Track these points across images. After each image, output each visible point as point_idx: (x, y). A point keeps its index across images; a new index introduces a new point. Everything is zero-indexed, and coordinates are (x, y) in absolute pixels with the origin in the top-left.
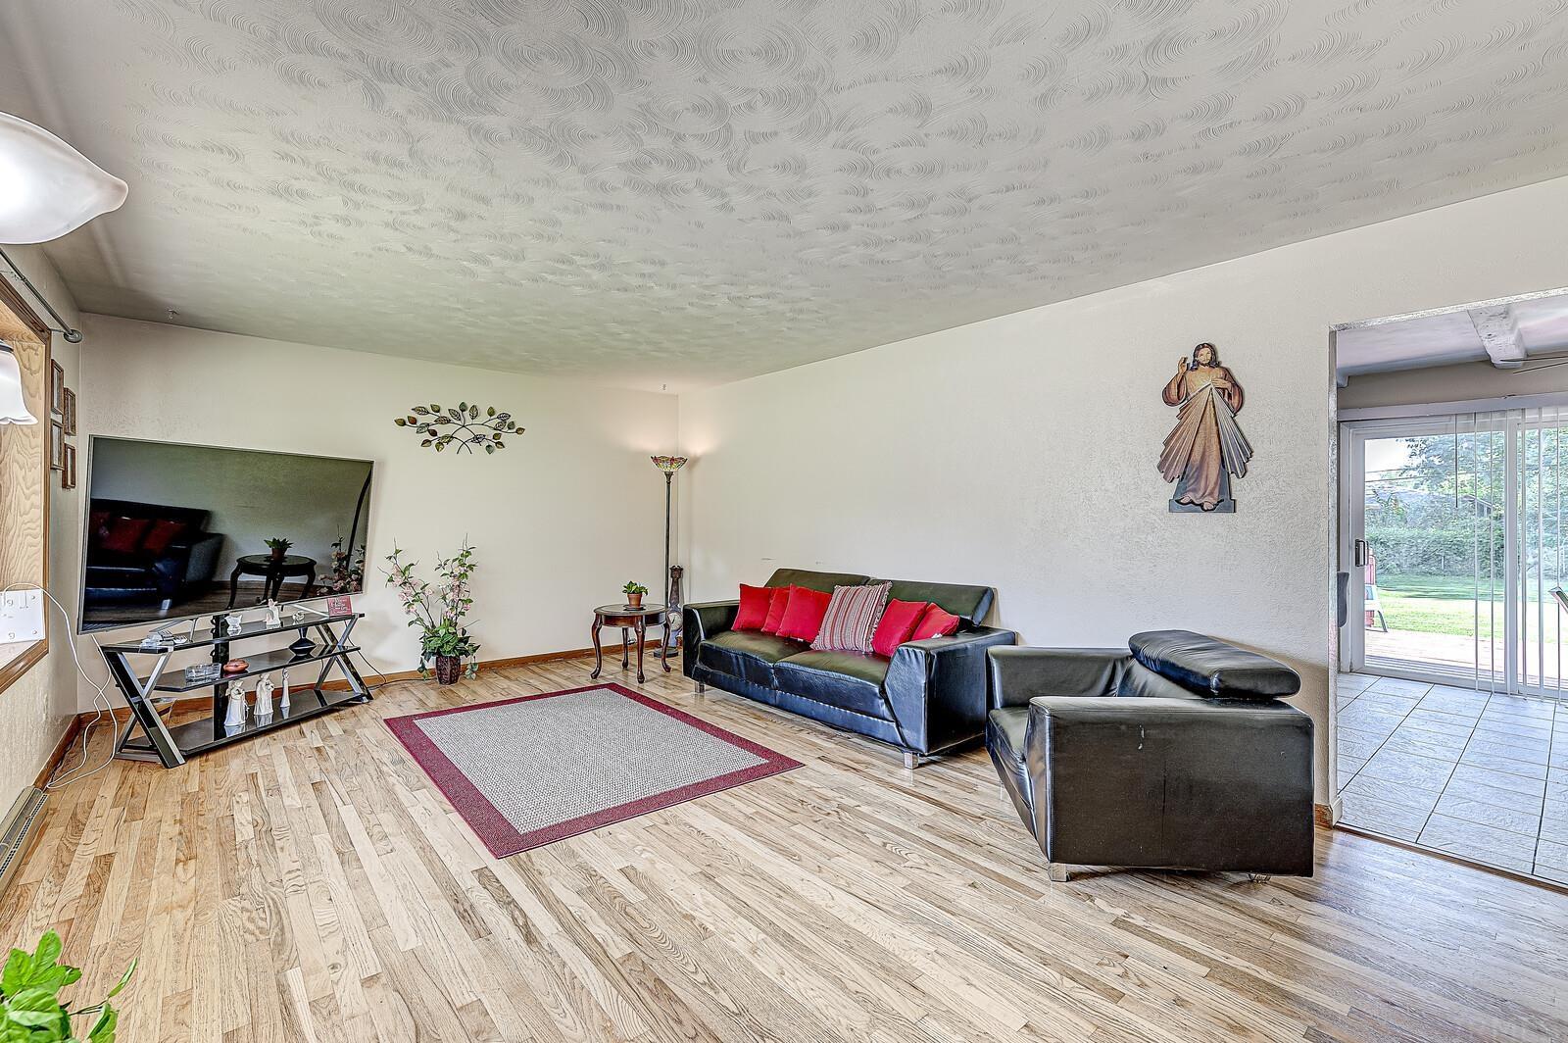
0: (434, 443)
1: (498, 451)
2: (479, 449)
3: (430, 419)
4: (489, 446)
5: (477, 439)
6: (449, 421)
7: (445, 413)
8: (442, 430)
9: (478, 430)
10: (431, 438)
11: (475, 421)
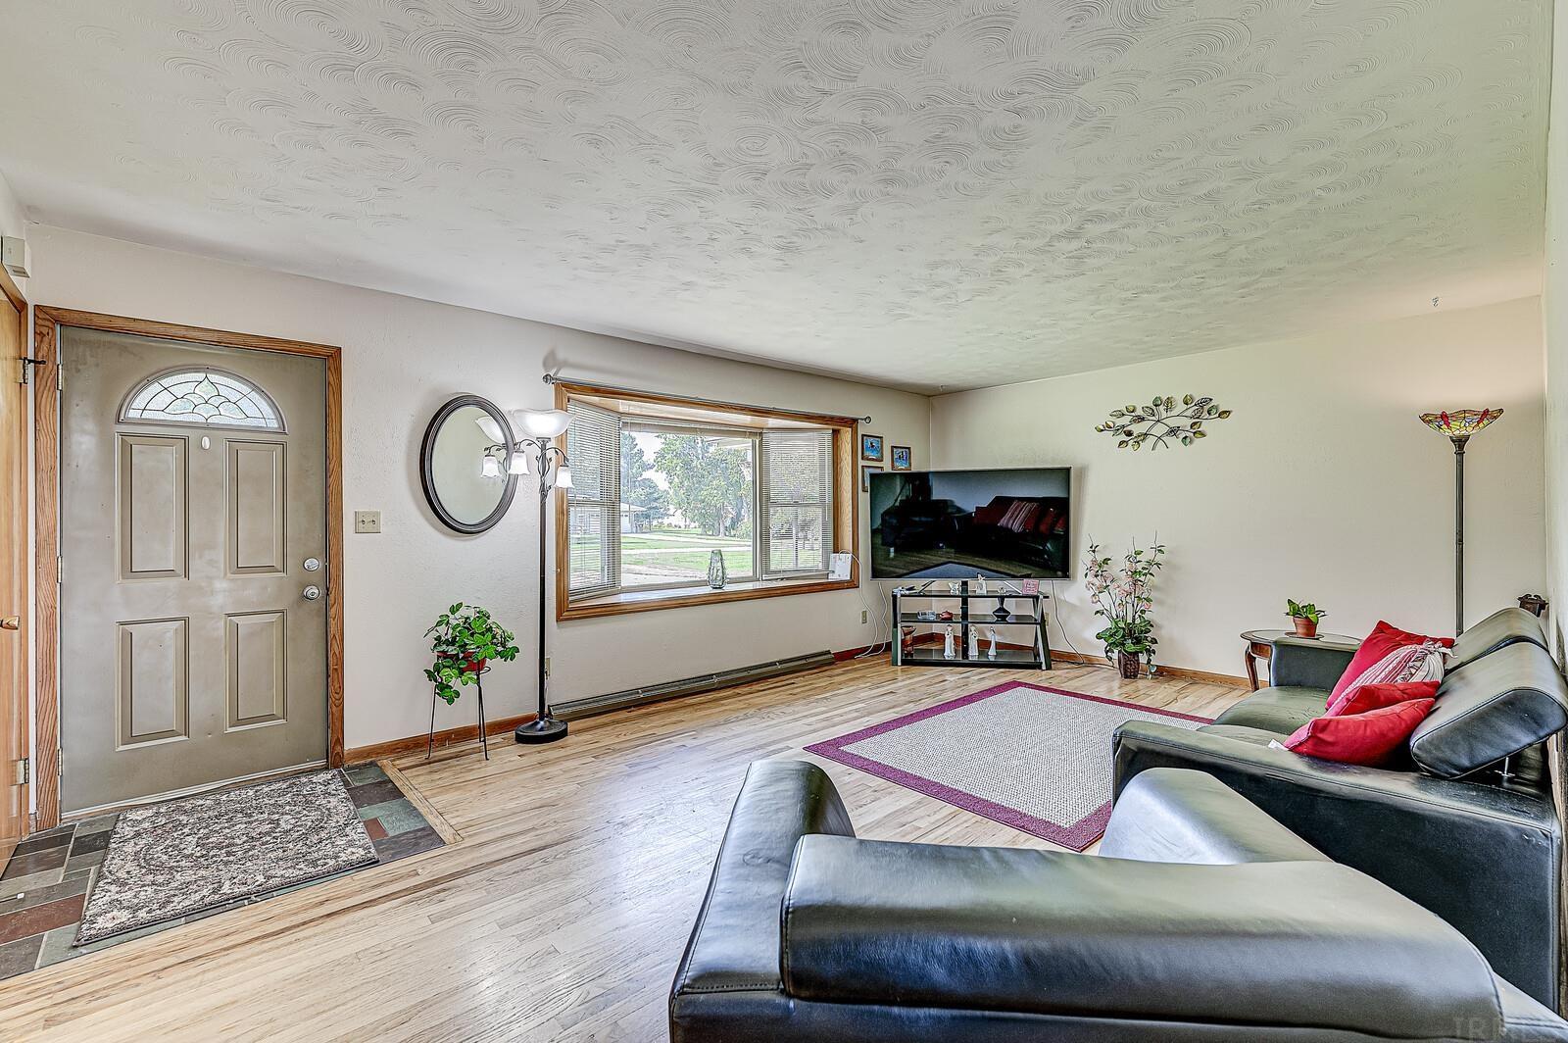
0: (1131, 442)
1: (1198, 441)
2: (1174, 442)
3: (1126, 420)
4: (1185, 438)
5: (1173, 432)
6: (1143, 419)
7: (1139, 412)
8: (1138, 429)
9: (1173, 423)
10: (1127, 438)
11: (1169, 414)
